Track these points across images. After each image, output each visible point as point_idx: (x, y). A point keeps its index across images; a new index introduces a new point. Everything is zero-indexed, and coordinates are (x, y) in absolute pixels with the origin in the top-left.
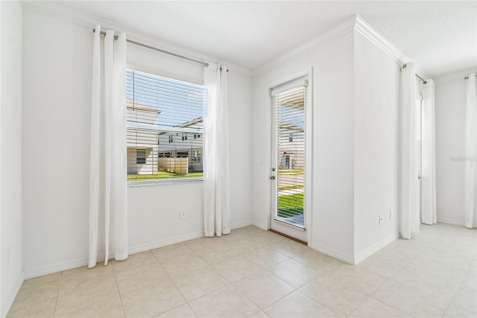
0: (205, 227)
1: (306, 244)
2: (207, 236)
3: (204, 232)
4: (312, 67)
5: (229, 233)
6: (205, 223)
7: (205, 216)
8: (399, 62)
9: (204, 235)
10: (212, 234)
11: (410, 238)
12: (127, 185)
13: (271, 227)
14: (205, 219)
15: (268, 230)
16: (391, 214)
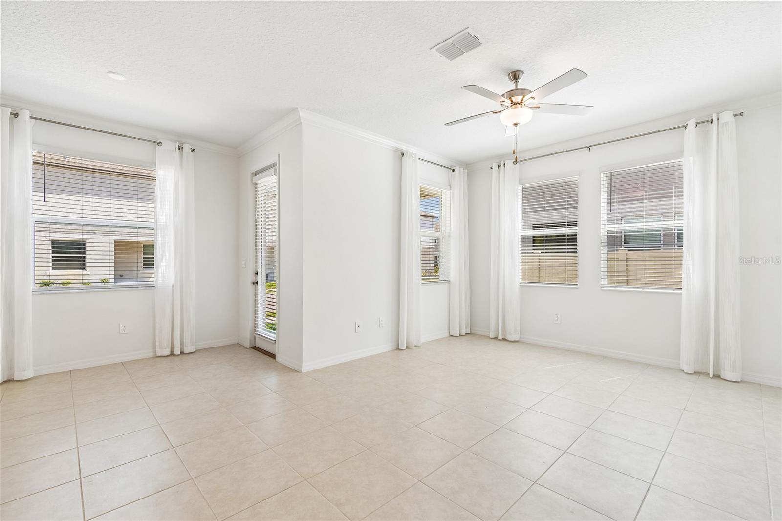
0: (157, 343)
1: (273, 356)
2: (160, 355)
3: (155, 352)
4: (279, 155)
5: (193, 351)
6: (157, 339)
7: (157, 331)
8: (396, 150)
9: (156, 355)
10: (167, 352)
11: (405, 348)
12: (31, 292)
13: (255, 344)
14: (157, 334)
15: (251, 347)
16: (380, 322)
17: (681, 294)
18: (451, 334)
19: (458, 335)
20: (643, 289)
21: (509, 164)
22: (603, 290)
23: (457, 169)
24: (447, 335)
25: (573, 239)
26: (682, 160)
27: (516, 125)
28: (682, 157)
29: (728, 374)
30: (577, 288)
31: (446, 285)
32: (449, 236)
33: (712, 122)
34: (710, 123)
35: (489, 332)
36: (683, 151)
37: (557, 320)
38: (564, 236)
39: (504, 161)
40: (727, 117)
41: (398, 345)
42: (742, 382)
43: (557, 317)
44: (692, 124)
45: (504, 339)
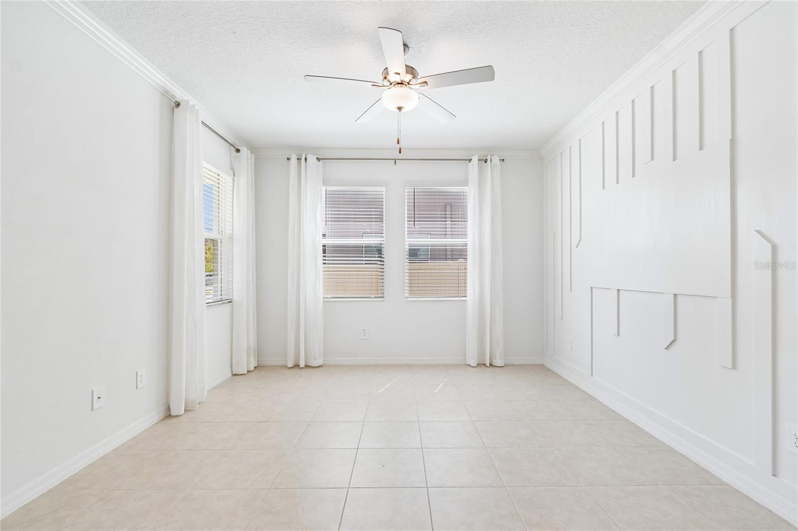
11: (183, 412)
16: (139, 379)
17: (466, 300)
18: (234, 373)
19: (246, 372)
20: (438, 298)
21: (312, 159)
22: (407, 301)
23: (244, 150)
24: (229, 374)
25: (379, 250)
26: (467, 188)
27: (400, 109)
28: (467, 185)
29: (498, 362)
30: (383, 301)
31: (228, 306)
32: (231, 238)
33: (486, 162)
34: (484, 162)
35: (287, 361)
36: (468, 181)
37: (364, 335)
38: (372, 247)
39: (306, 155)
40: (496, 160)
41: (169, 409)
42: (505, 365)
43: (365, 332)
44: (475, 159)
45: (307, 366)
